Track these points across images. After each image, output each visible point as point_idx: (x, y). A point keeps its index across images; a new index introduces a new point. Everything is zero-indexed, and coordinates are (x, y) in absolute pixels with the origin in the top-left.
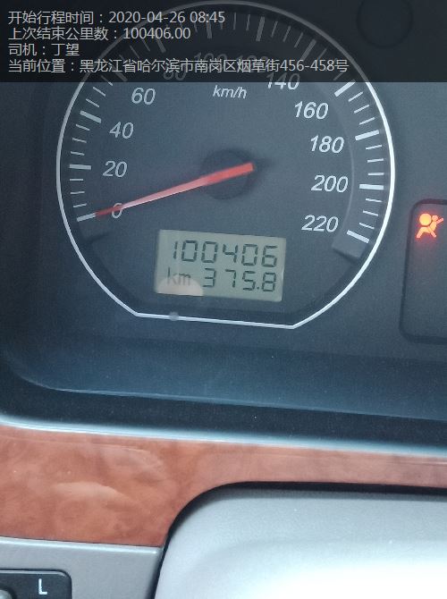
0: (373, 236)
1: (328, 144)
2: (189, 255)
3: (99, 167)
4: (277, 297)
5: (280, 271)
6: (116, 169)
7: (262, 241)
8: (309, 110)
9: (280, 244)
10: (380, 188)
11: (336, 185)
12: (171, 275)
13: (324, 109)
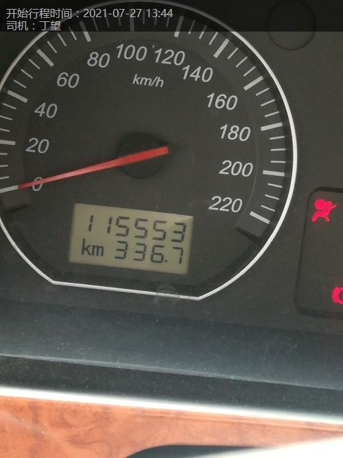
0: (275, 218)
1: (235, 133)
4: (183, 269)
5: (186, 245)
6: (39, 145)
8: (221, 101)
9: (188, 220)
10: (282, 174)
11: (242, 170)
12: (86, 246)
13: (233, 99)
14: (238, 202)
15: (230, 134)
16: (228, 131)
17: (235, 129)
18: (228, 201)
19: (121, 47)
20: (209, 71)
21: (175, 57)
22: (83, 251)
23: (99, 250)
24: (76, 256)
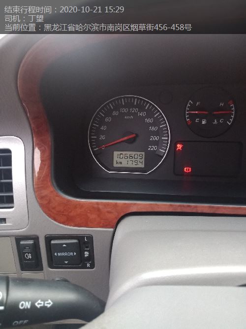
0: (166, 150)
1: (153, 129)
2: (121, 157)
3: (98, 137)
4: (143, 166)
5: (143, 160)
6: (102, 137)
7: (139, 153)
8: (148, 121)
9: (143, 153)
10: (167, 138)
11: (156, 138)
13: (152, 120)
14: (156, 147)
16: (151, 128)
18: (153, 147)
20: (145, 113)
21: (135, 110)
22: (117, 163)
23: (121, 163)
24: (115, 165)
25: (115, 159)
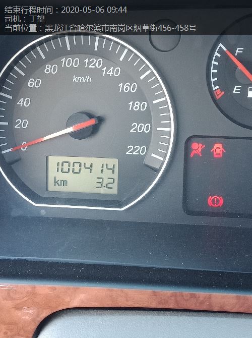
11: (144, 129)
12: (57, 181)
13: (135, 86)
14: (144, 149)
15: (134, 107)
17: (137, 104)
18: (137, 148)
19: (64, 60)
20: (118, 70)
21: (96, 63)
23: (64, 183)
24: (52, 187)
25: (53, 173)
